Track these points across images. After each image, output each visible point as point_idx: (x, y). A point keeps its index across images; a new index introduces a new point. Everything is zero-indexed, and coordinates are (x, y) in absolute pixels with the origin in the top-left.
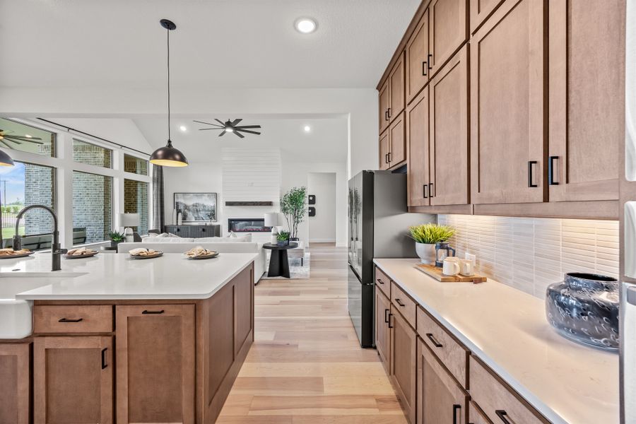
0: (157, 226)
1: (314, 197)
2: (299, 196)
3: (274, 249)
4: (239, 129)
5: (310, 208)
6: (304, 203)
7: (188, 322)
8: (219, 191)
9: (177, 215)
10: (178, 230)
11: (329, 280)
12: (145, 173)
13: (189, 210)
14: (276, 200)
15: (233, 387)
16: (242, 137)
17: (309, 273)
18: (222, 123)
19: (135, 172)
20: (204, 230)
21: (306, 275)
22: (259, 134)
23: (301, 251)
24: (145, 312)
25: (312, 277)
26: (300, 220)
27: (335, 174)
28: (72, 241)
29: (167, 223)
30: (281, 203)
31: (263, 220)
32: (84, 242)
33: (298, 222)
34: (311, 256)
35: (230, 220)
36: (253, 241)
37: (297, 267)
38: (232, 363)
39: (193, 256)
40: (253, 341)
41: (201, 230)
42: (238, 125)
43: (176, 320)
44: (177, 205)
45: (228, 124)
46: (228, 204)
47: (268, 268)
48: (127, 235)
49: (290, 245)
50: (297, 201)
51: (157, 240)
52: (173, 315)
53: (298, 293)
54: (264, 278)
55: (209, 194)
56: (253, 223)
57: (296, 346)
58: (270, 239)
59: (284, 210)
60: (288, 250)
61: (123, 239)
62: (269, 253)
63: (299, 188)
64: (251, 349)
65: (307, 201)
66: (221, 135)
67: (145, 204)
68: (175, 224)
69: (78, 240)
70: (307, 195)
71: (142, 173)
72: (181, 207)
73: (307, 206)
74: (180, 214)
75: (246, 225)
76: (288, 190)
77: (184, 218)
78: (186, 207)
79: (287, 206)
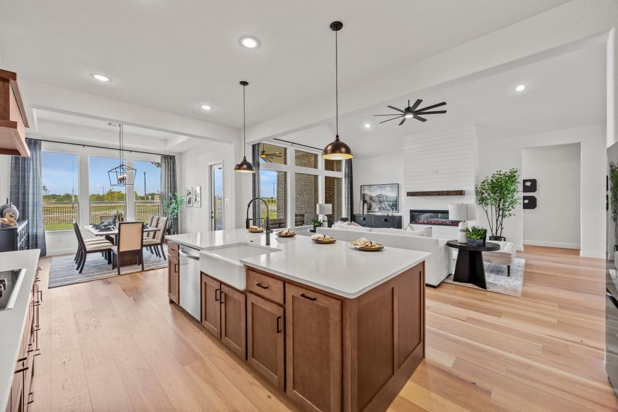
0: (348, 214)
1: (534, 182)
2: (506, 182)
3: (462, 249)
4: (420, 112)
5: (525, 198)
6: (514, 190)
7: (335, 317)
8: (401, 182)
9: (364, 205)
10: (364, 219)
11: (560, 307)
12: (339, 170)
13: (374, 201)
14: (470, 188)
15: (392, 405)
16: (424, 120)
17: (520, 289)
18: (402, 111)
19: (333, 170)
20: (386, 220)
21: (516, 291)
22: (445, 112)
23: (507, 256)
24: (303, 295)
25: (524, 295)
26: (507, 213)
27: (579, 144)
28: (294, 224)
29: (356, 212)
30: (477, 192)
31: (447, 212)
32: (302, 225)
33: (504, 216)
34: (526, 264)
35: (412, 211)
36: (434, 237)
37: (499, 277)
38: (391, 377)
39: (358, 247)
40: (424, 357)
41: (383, 220)
42: (418, 108)
43: (324, 311)
44: (363, 196)
45: (408, 110)
46: (410, 194)
47: (454, 269)
48: (323, 221)
49: (487, 246)
50: (502, 188)
51: (342, 227)
52: (323, 305)
53: (498, 314)
54: (448, 281)
55: (391, 185)
56: (440, 215)
57: (489, 393)
58: (457, 235)
59: (482, 200)
60: (484, 253)
61: (320, 225)
62: (455, 253)
63: (505, 170)
64: (420, 367)
65: (520, 187)
66: (401, 123)
67: (340, 196)
68: (362, 213)
69: (298, 223)
70: (520, 180)
71: (337, 170)
72: (367, 198)
73: (520, 195)
74: (365, 205)
75: (432, 217)
76: (489, 174)
77: (369, 208)
78: (371, 198)
79: (486, 195)
